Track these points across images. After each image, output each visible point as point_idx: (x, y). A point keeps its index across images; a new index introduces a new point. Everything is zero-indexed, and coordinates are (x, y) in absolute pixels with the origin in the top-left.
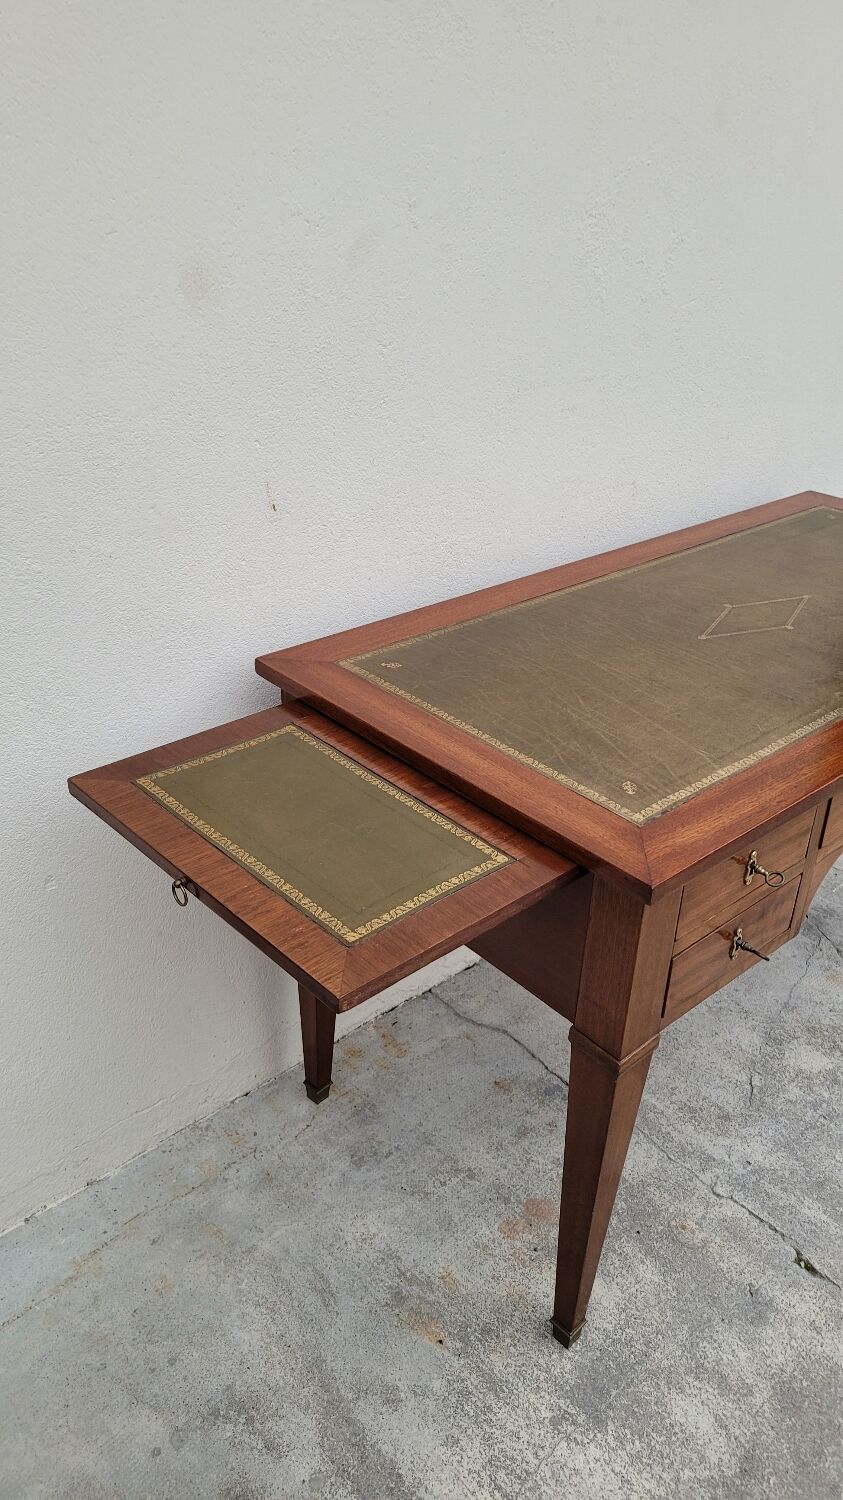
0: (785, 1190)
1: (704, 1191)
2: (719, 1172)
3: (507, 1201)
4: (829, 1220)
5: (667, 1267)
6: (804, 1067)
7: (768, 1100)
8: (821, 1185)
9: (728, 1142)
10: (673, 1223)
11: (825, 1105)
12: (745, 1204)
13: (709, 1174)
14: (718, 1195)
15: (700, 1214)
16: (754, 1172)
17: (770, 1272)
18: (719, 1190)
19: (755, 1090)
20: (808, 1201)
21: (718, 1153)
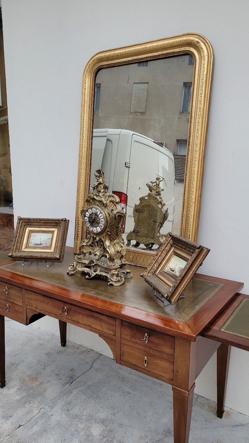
0: (43, 423)
1: (41, 407)
2: (49, 409)
3: (37, 374)
4: (33, 432)
5: (18, 401)
6: (93, 429)
7: (77, 420)
8: (45, 431)
9: (59, 411)
10: (31, 401)
11: (77, 433)
12: (38, 415)
13: (47, 407)
14: (41, 409)
15: (34, 406)
16: (49, 417)
17: (16, 420)
18: (42, 410)
19: (80, 417)
20: (39, 428)
21: (55, 409)
